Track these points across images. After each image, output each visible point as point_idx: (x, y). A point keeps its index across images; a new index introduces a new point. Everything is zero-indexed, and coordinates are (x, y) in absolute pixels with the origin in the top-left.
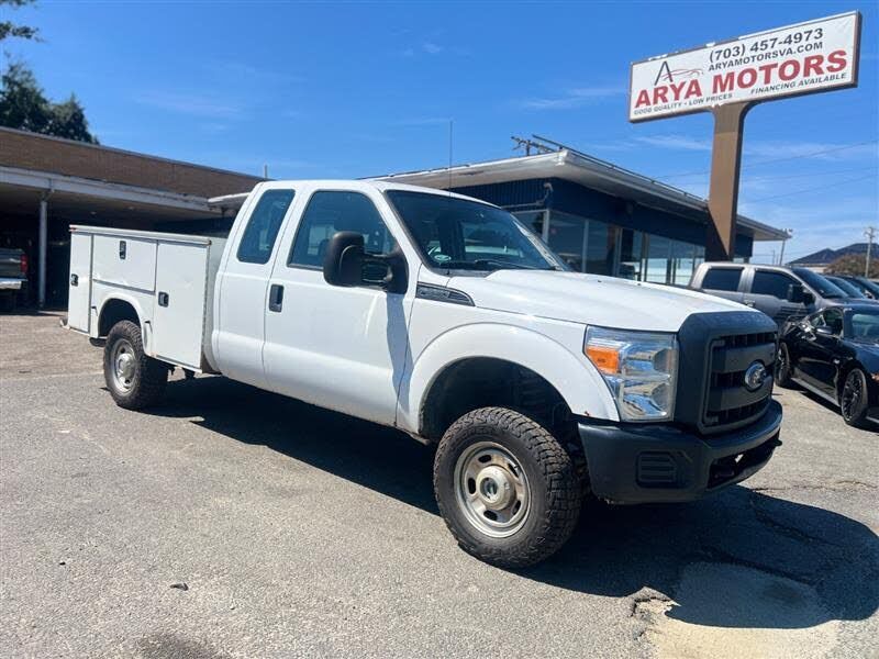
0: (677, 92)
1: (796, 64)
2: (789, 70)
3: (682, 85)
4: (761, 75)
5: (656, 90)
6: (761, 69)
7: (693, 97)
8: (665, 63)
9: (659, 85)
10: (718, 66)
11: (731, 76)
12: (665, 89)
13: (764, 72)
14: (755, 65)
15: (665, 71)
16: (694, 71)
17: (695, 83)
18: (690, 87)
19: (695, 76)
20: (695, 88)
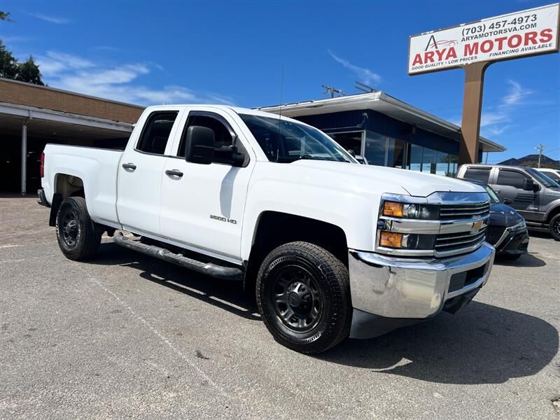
0: (440, 55)
1: (519, 37)
2: (515, 41)
3: (444, 50)
4: (496, 44)
5: (426, 54)
6: (496, 40)
7: (451, 59)
8: (432, 36)
9: (428, 51)
10: (468, 38)
11: (476, 45)
12: (432, 53)
13: (498, 42)
14: (492, 38)
15: (432, 42)
16: (452, 42)
17: (452, 49)
18: (449, 52)
19: (452, 45)
20: (452, 53)
